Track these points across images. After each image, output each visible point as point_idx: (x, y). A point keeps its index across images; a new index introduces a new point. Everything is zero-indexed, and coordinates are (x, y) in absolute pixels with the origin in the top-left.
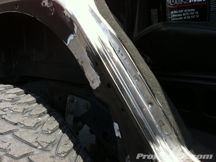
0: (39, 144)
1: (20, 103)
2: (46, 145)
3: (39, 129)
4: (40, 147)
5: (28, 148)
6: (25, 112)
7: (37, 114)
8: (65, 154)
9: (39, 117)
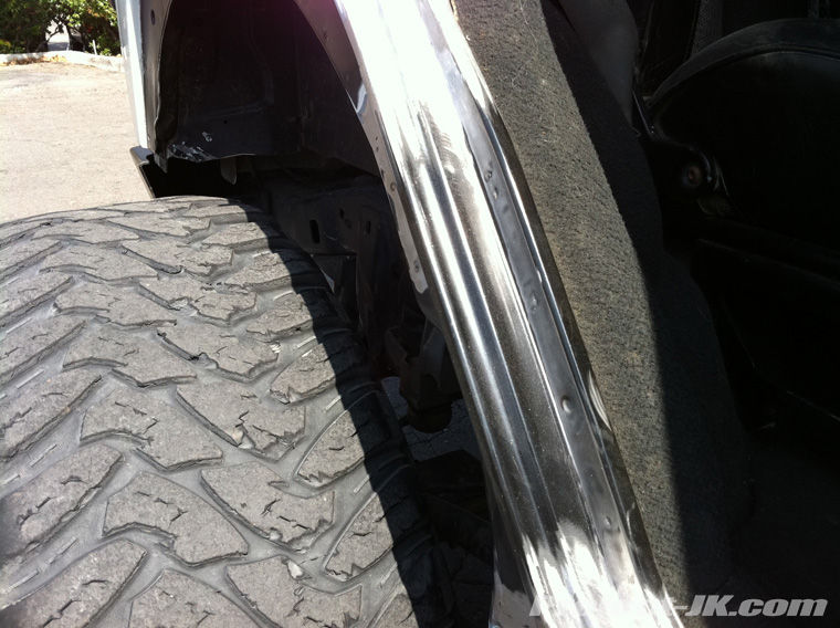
0: (246, 434)
1: (232, 286)
2: (267, 441)
3: (263, 386)
4: (247, 446)
5: (207, 444)
6: (236, 318)
7: (270, 332)
8: (325, 481)
9: (274, 342)
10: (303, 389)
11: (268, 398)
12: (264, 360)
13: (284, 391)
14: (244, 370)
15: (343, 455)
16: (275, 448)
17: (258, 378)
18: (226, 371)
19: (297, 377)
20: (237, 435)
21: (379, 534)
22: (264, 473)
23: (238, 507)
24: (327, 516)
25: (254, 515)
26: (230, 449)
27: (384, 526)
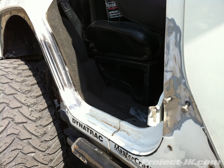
0: (21, 90)
1: (18, 69)
2: (25, 91)
3: (24, 84)
4: (21, 92)
6: (19, 74)
7: (25, 76)
8: (35, 97)
9: (26, 77)
10: (31, 84)
11: (25, 85)
12: (24, 80)
13: (27, 84)
14: (20, 81)
15: (38, 93)
17: (23, 82)
18: (17, 81)
20: (19, 90)
21: (45, 105)
22: (24, 95)
23: (20, 100)
24: (35, 102)
25: (23, 101)
26: (18, 92)
27: (46, 104)
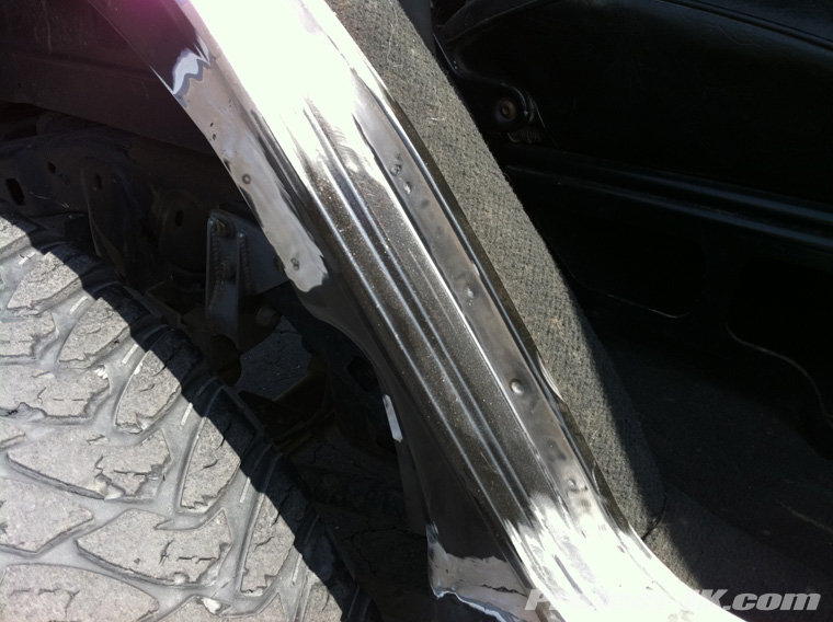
0: (109, 482)
1: (17, 310)
2: (135, 483)
3: (103, 420)
4: (114, 494)
5: (71, 508)
6: (40, 349)
8: (210, 503)
10: (152, 411)
11: (117, 433)
12: (95, 391)
13: (132, 420)
14: (78, 410)
15: (220, 469)
16: (146, 488)
17: (96, 413)
18: (58, 417)
19: (140, 400)
20: (98, 486)
21: (280, 536)
22: (143, 519)
23: (131, 565)
24: (226, 538)
25: (151, 567)
26: (96, 504)
27: (282, 526)
